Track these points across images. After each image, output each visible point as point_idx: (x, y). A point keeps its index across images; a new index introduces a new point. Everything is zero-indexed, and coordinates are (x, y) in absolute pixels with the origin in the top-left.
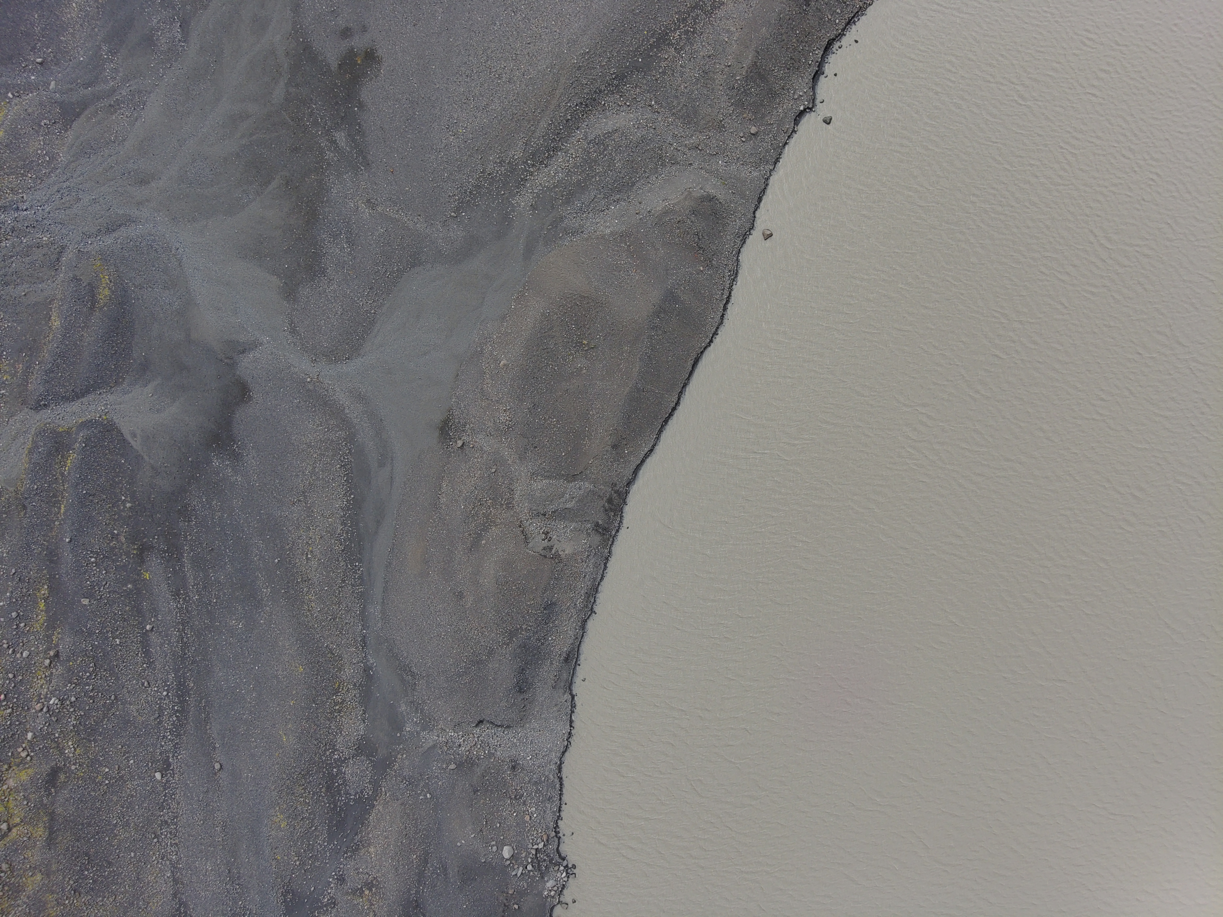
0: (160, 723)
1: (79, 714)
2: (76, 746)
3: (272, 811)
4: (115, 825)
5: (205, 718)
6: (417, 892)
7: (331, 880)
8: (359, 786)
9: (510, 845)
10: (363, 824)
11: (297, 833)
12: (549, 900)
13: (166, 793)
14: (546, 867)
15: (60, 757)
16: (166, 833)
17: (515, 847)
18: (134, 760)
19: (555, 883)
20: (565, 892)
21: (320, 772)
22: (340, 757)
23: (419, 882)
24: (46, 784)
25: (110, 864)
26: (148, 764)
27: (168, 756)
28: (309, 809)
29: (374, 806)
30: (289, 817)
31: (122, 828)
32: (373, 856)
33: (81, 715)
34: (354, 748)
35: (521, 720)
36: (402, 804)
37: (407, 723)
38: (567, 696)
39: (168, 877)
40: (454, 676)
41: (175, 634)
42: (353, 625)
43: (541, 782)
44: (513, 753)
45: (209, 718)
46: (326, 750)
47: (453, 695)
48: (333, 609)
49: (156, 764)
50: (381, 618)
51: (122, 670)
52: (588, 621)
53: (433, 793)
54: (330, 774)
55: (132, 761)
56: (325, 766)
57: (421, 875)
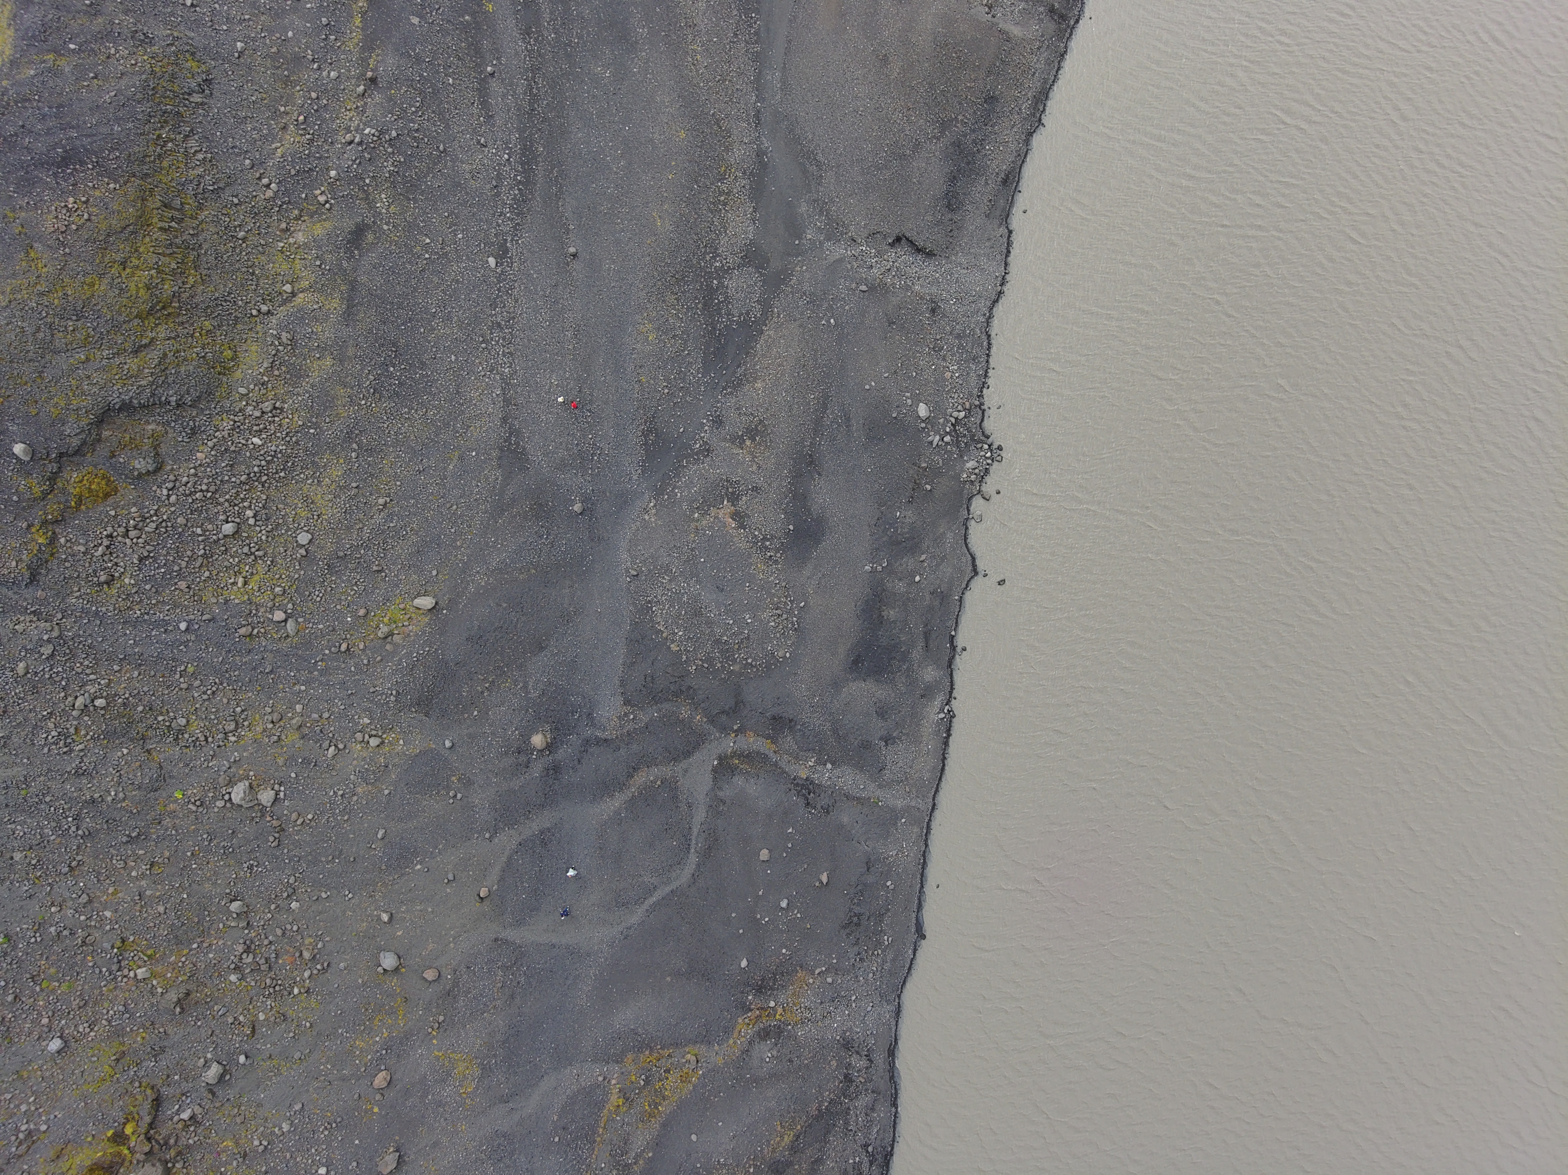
0: (498, 195)
1: (398, 159)
2: (391, 201)
3: (638, 318)
4: (434, 315)
5: (557, 192)
6: (812, 445)
7: (704, 421)
8: (745, 304)
9: (926, 404)
10: (747, 354)
11: (667, 353)
12: (967, 486)
13: (500, 286)
14: (966, 444)
15: (369, 213)
16: (497, 338)
17: (931, 408)
18: (463, 234)
19: (976, 464)
20: (987, 479)
21: (697, 282)
22: (723, 265)
23: (816, 431)
24: (347, 244)
25: (423, 364)
26: (480, 245)
27: (506, 240)
28: (682, 327)
29: (763, 331)
30: (659, 329)
31: (442, 321)
32: (760, 392)
33: (399, 161)
34: (740, 255)
35: (947, 248)
36: (800, 326)
37: (808, 229)
38: (1003, 230)
39: (497, 395)
40: (872, 168)
41: (522, 84)
42: (746, 94)
43: (965, 336)
44: (934, 290)
45: (562, 193)
46: (705, 253)
47: (870, 193)
48: (722, 67)
49: (490, 247)
50: (780, 88)
51: (453, 117)
52: (1034, 135)
53: (838, 319)
54: (710, 286)
55: (460, 236)
56: (703, 274)
57: (818, 422)
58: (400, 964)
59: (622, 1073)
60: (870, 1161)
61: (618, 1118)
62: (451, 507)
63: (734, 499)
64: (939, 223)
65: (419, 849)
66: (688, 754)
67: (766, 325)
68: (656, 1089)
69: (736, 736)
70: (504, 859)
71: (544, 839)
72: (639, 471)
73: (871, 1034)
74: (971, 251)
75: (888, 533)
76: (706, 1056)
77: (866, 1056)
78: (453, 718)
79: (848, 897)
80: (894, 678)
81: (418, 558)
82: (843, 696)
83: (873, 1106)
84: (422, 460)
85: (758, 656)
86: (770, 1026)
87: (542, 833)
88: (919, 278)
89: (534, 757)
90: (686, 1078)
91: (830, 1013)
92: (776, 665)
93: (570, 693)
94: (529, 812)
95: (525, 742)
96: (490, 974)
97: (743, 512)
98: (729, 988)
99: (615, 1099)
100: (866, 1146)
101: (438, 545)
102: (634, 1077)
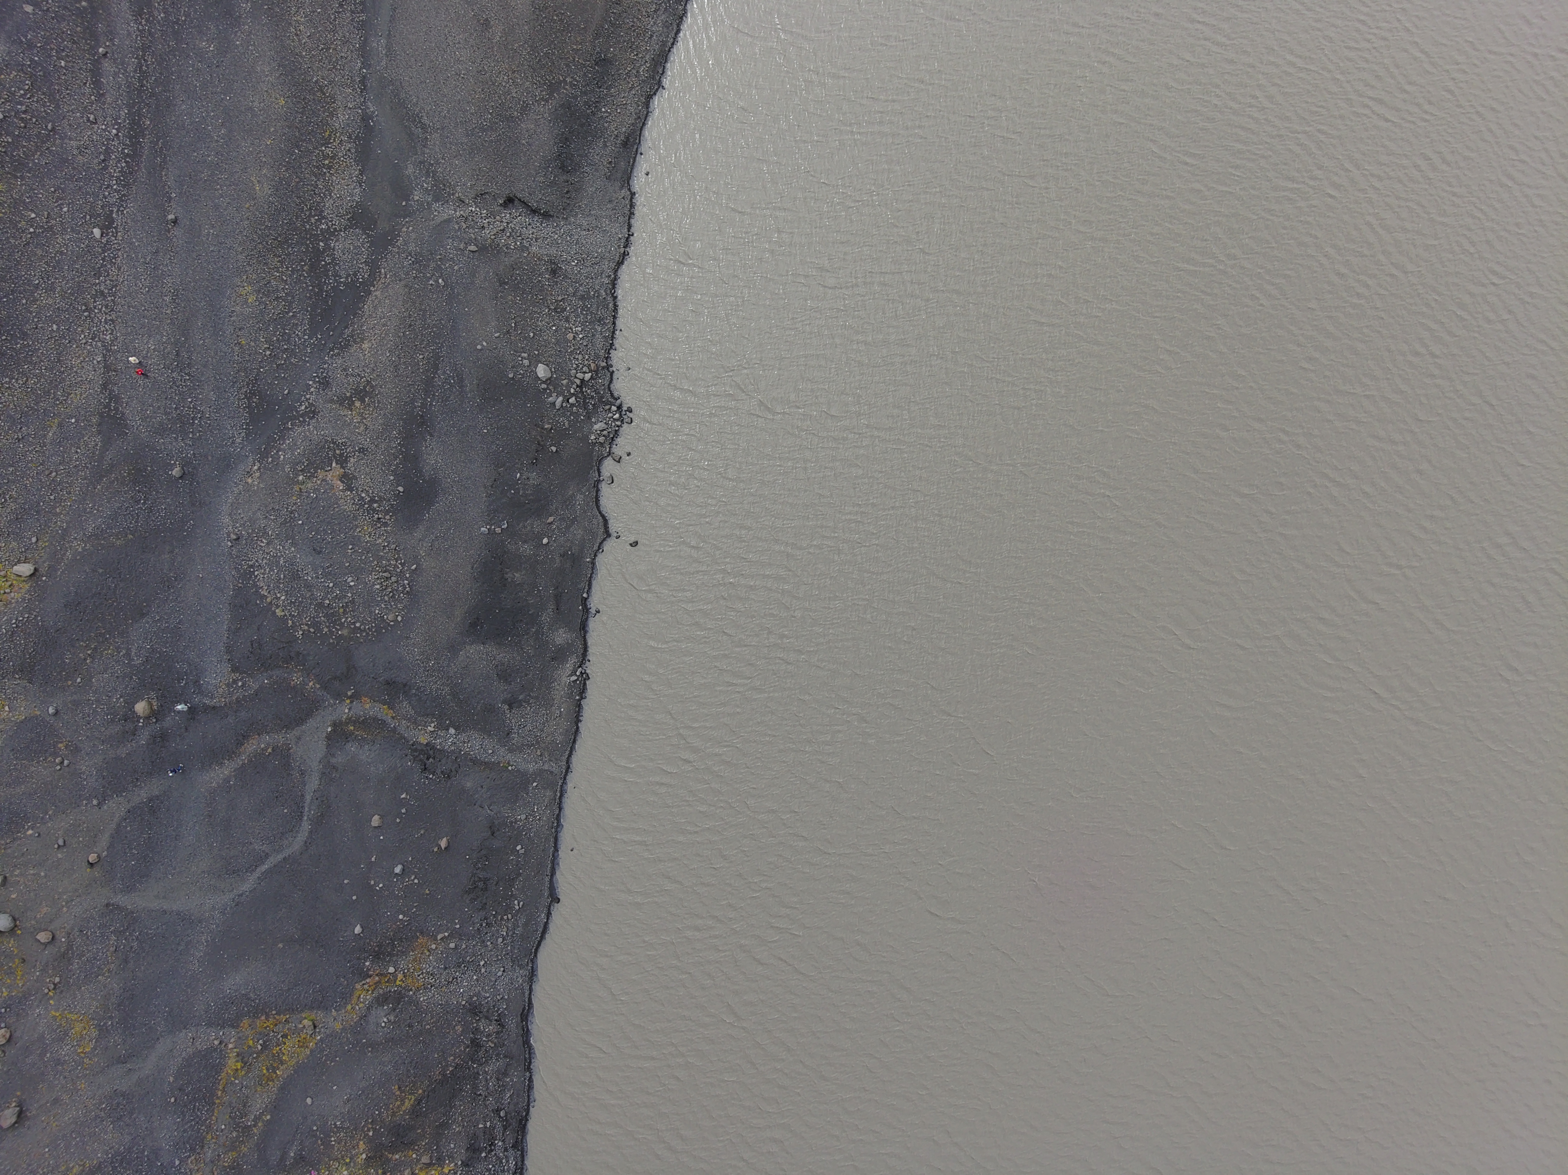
0: (105, 168)
1: (5, 140)
3: (237, 281)
4: (37, 287)
5: (161, 162)
6: (423, 405)
7: (311, 383)
8: (352, 266)
9: (547, 365)
10: (355, 315)
11: (268, 315)
12: (596, 448)
13: (105, 256)
14: (593, 405)
16: (100, 307)
17: (553, 370)
18: (69, 208)
19: (604, 426)
20: (618, 440)
21: (302, 244)
22: (329, 227)
23: (427, 392)
25: (24, 336)
26: (85, 216)
27: (112, 211)
28: (287, 289)
29: (370, 293)
30: (259, 291)
31: (45, 292)
32: (366, 352)
33: (7, 142)
34: (346, 217)
35: (564, 209)
36: (406, 286)
37: (416, 190)
38: (624, 192)
39: (98, 362)
40: (476, 130)
41: (133, 62)
42: (351, 61)
43: (589, 298)
44: (553, 251)
45: (166, 163)
46: (310, 216)
47: (475, 154)
48: (326, 36)
49: (96, 219)
50: (386, 54)
51: (64, 97)
52: (654, 97)
53: (447, 280)
54: (316, 250)
55: (65, 209)
56: (308, 236)
57: (429, 383)
58: (16, 926)
59: (239, 1038)
60: (503, 1126)
61: (237, 1081)
62: (51, 473)
63: (343, 461)
64: (553, 184)
65: (29, 815)
66: (301, 721)
67: (374, 286)
68: (274, 1055)
69: (352, 702)
70: (114, 826)
71: (153, 806)
72: (243, 434)
73: (502, 998)
74: (592, 212)
75: (508, 494)
76: (324, 1022)
77: (496, 1020)
78: (57, 684)
79: (471, 862)
80: (520, 640)
81: (17, 525)
82: (460, 659)
83: (505, 1070)
84: (21, 428)
85: (367, 620)
86: (390, 991)
87: (150, 800)
88: (536, 239)
89: (141, 724)
90: (304, 1043)
91: (457, 978)
92: (387, 630)
93: (175, 660)
94: (137, 779)
95: (131, 710)
96: (103, 938)
97: (351, 474)
98: (344, 954)
99: (232, 1063)
100: (498, 1111)
101: (37, 512)
102: (251, 1042)
